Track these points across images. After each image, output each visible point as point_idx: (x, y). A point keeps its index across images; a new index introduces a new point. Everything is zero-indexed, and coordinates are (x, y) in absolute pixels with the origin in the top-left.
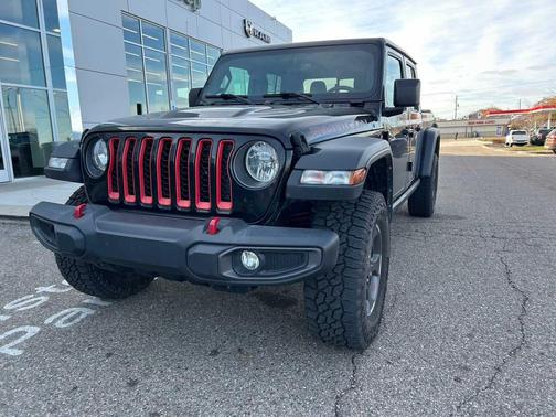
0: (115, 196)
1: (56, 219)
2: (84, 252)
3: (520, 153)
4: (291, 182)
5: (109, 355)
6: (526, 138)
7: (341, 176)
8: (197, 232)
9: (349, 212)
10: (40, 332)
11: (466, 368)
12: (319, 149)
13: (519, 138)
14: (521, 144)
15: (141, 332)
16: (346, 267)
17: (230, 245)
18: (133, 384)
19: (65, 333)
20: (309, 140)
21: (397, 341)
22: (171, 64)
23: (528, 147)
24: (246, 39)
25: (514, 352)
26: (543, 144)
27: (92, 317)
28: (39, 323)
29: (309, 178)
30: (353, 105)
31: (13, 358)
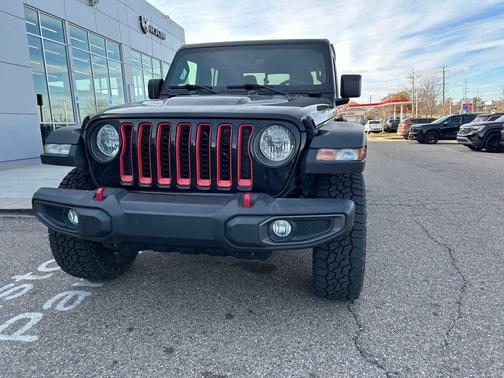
0: (128, 179)
1: (73, 203)
2: (109, 233)
3: (379, 139)
4: (309, 159)
5: (130, 330)
6: (380, 127)
7: (349, 153)
8: (232, 207)
9: (347, 184)
10: (44, 317)
11: (436, 305)
12: (325, 131)
13: (375, 127)
14: (377, 132)
15: (150, 307)
17: (266, 215)
18: (170, 351)
19: (72, 315)
20: (316, 123)
21: (375, 290)
22: (72, 57)
23: (383, 134)
24: (144, 36)
25: (463, 289)
26: (395, 131)
28: (37, 308)
29: (323, 156)
30: (311, 96)
31: (29, 343)
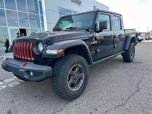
16: (58, 77)
27: (18, 85)
30: (86, 30)
